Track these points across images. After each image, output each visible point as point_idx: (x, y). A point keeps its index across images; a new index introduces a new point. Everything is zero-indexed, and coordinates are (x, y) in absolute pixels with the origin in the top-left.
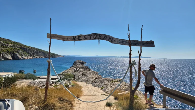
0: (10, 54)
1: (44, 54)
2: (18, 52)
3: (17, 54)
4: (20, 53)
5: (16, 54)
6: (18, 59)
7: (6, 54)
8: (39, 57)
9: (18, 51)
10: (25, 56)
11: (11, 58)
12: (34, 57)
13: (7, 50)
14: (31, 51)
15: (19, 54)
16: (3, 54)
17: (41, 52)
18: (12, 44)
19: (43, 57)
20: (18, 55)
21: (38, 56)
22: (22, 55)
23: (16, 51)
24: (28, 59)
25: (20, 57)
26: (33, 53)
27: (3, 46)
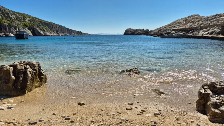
0: (29, 29)
1: (69, 31)
2: (38, 27)
3: (38, 29)
4: (41, 27)
5: (36, 29)
6: (40, 35)
7: (24, 29)
8: (64, 35)
9: (38, 25)
10: (48, 31)
11: (31, 34)
12: (59, 34)
13: (24, 24)
14: (54, 27)
15: (40, 29)
16: (20, 29)
17: (65, 29)
18: (30, 18)
19: (68, 35)
20: (39, 31)
21: (62, 33)
22: (44, 31)
23: (36, 25)
24: (51, 35)
25: (42, 33)
26: (56, 29)
27: (19, 20)
